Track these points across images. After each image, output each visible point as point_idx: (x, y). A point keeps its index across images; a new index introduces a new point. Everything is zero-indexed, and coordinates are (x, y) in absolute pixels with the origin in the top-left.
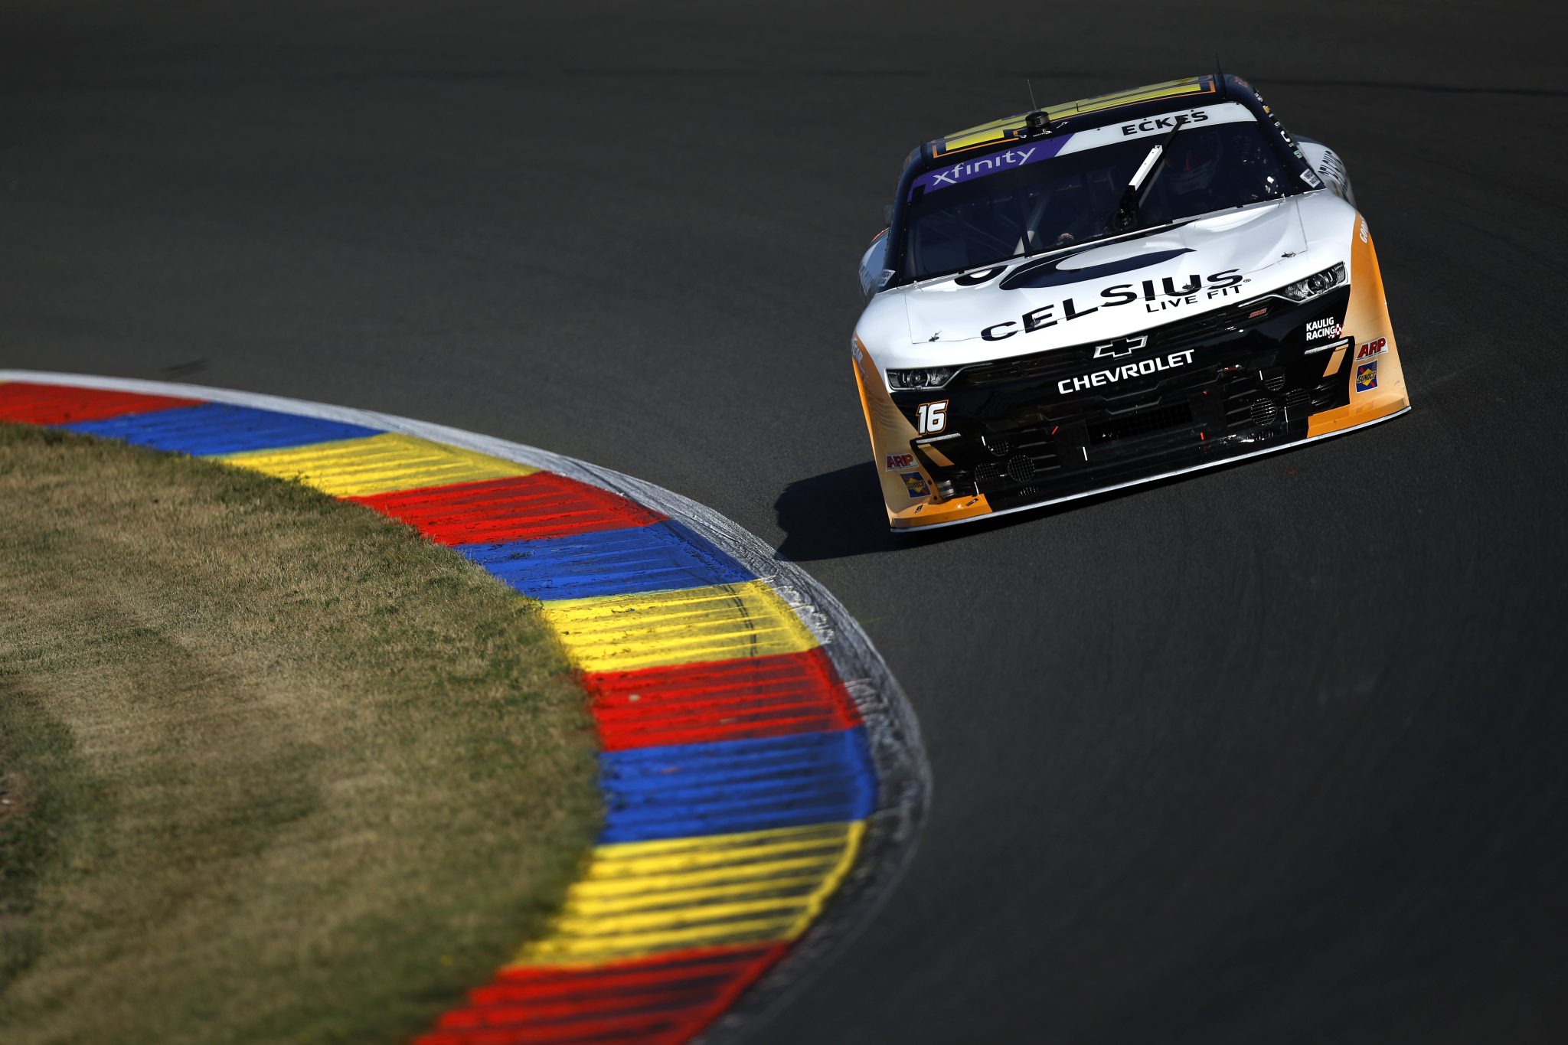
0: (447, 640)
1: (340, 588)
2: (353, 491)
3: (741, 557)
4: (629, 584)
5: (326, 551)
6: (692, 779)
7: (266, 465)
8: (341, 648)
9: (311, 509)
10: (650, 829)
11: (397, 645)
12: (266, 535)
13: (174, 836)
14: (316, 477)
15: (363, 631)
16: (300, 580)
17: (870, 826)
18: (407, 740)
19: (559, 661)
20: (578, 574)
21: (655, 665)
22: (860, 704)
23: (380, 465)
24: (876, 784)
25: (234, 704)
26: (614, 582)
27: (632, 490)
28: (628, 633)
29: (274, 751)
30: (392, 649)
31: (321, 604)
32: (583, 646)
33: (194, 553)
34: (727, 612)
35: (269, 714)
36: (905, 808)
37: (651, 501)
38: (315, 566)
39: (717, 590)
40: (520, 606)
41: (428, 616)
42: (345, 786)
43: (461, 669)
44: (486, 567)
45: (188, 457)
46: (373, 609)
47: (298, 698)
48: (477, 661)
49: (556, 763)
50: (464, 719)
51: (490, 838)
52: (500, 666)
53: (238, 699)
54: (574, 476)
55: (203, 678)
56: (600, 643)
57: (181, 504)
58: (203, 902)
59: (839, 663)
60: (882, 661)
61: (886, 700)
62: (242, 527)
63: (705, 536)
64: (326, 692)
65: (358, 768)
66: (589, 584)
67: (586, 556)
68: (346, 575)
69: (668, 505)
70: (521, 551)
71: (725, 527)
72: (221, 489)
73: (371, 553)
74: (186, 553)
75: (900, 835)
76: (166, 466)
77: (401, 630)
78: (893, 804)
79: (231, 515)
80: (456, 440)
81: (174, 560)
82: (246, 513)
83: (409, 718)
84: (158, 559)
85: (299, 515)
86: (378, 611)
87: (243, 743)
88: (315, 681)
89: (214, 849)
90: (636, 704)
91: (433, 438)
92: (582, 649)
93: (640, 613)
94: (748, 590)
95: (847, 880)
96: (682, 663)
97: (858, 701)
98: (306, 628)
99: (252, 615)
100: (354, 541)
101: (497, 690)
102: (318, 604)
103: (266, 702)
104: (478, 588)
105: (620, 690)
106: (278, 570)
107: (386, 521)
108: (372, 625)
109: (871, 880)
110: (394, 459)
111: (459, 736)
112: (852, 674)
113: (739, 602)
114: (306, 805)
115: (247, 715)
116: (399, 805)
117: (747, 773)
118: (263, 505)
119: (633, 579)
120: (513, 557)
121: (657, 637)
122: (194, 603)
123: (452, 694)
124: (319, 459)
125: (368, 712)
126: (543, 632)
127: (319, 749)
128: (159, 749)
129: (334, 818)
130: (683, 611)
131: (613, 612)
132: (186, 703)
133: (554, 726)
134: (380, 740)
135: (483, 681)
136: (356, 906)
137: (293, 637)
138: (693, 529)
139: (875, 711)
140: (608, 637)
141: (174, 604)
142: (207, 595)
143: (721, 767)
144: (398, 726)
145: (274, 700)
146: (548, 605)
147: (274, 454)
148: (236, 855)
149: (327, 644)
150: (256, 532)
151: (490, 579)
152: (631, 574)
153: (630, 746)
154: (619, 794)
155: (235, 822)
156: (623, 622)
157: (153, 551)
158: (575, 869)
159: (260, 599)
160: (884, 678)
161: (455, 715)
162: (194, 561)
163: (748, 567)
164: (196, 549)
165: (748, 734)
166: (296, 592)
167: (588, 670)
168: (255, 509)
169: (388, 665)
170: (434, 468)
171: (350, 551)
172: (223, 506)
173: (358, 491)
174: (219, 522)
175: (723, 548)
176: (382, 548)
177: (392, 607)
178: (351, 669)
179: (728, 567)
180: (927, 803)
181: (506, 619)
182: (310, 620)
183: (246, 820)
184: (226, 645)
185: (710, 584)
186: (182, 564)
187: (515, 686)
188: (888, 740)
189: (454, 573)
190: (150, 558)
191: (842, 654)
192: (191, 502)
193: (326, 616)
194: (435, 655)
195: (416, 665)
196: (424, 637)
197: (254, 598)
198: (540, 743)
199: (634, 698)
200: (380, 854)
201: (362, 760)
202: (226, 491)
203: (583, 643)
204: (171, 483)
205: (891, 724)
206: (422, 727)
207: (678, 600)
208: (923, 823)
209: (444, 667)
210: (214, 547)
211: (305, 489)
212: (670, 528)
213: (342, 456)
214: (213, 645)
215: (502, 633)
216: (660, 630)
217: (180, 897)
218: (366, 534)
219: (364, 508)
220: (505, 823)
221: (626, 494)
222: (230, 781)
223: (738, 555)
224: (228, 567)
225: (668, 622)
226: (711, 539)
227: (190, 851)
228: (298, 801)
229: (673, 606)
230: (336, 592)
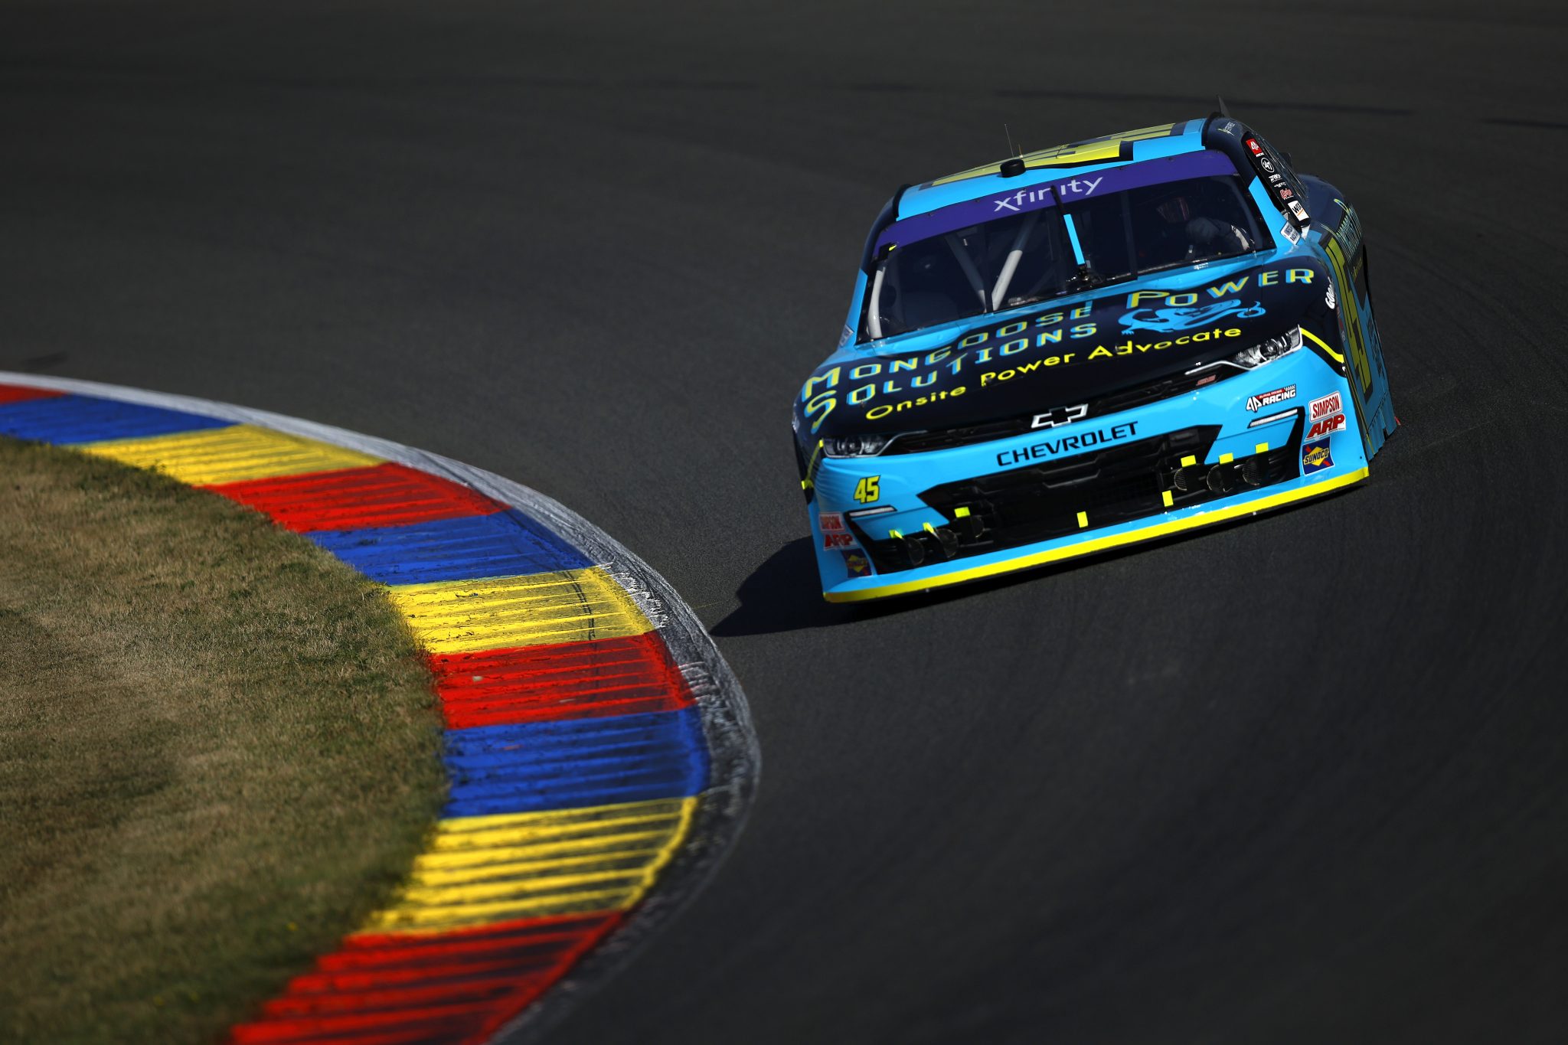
0: (298, 622)
1: (195, 572)
2: (208, 479)
3: (580, 544)
4: (473, 570)
5: (181, 536)
6: (532, 756)
7: (125, 454)
8: (196, 629)
9: (168, 496)
10: (492, 803)
11: (249, 626)
12: (123, 520)
13: (34, 808)
14: (171, 466)
15: (216, 613)
16: (157, 564)
17: (702, 802)
18: (259, 717)
19: (405, 643)
20: (424, 560)
21: (497, 647)
22: (692, 686)
23: (233, 455)
24: (708, 762)
25: (93, 682)
26: (458, 568)
27: (475, 480)
28: (472, 616)
29: (131, 727)
30: (245, 631)
31: (177, 587)
32: (429, 629)
33: (54, 537)
34: (566, 597)
35: (126, 692)
36: (735, 785)
37: (494, 492)
38: (171, 551)
39: (557, 576)
40: (368, 590)
41: (278, 599)
42: (198, 761)
43: (310, 650)
44: (336, 554)
45: (48, 446)
46: (227, 592)
47: (154, 676)
48: (327, 643)
49: (402, 741)
50: (314, 698)
51: (338, 811)
52: (349, 647)
53: (97, 677)
54: (421, 467)
55: (63, 657)
56: (445, 626)
57: (42, 490)
58: (62, 871)
59: (673, 646)
60: (714, 645)
61: (717, 682)
62: (100, 514)
63: (546, 524)
64: (181, 672)
65: (212, 744)
66: (435, 570)
67: (431, 543)
68: (201, 559)
69: (510, 495)
70: (369, 538)
71: (565, 516)
72: (81, 477)
73: (224, 539)
74: (46, 538)
75: (730, 811)
76: (27, 453)
77: (253, 613)
78: (724, 781)
79: (90, 502)
80: (307, 431)
81: (35, 544)
82: (105, 500)
83: (261, 696)
84: (19, 543)
85: (155, 502)
86: (232, 595)
87: (101, 719)
88: (171, 661)
89: (73, 820)
90: (478, 685)
91: (285, 430)
92: (427, 631)
93: (483, 597)
94: (586, 576)
95: (680, 853)
96: (523, 645)
97: (691, 683)
98: (162, 610)
99: (110, 597)
100: (209, 527)
101: (346, 670)
102: (174, 586)
103: (123, 681)
104: (328, 573)
105: (464, 671)
106: (135, 554)
107: (240, 508)
108: (225, 608)
109: (703, 852)
110: (246, 449)
111: (309, 713)
112: (685, 657)
113: (577, 587)
114: (162, 780)
115: (105, 692)
116: (252, 779)
117: (584, 750)
118: (121, 492)
119: (477, 565)
120: (363, 544)
121: (500, 621)
122: (54, 586)
123: (302, 674)
124: (175, 448)
125: (221, 690)
126: (390, 616)
127: (174, 725)
128: (20, 724)
129: (189, 792)
130: (524, 596)
131: (457, 596)
132: (46, 681)
133: (400, 705)
134: (233, 718)
135: (332, 662)
136: (209, 876)
137: (150, 617)
138: (534, 517)
139: (708, 692)
140: (452, 621)
141: (34, 586)
142: (67, 577)
143: (560, 744)
144: (250, 703)
145: (131, 678)
146: (394, 590)
147: (132, 444)
148: (94, 826)
149: (182, 626)
150: (114, 518)
151: (340, 565)
152: (474, 560)
153: (474, 725)
154: (461, 769)
155: (92, 795)
156: (467, 606)
157: (15, 536)
158: (420, 841)
159: (118, 582)
160: (715, 661)
161: (305, 693)
162: (54, 545)
163: (587, 554)
164: (56, 535)
165: (586, 714)
166: (152, 576)
167: (433, 651)
168: (113, 497)
169: (241, 645)
170: (285, 459)
171: (205, 537)
172: (82, 493)
173: (213, 480)
174: (78, 509)
175: (563, 536)
176: (236, 535)
177: (245, 591)
178: (205, 649)
179: (568, 554)
180: (756, 781)
181: (355, 602)
182: (165, 602)
183: (104, 792)
184: (84, 625)
185: (550, 570)
186: (42, 548)
187: (364, 665)
188: (720, 720)
189: (304, 558)
190: (12, 542)
191: (677, 639)
192: (51, 489)
193: (181, 598)
194: (289, 637)
195: (268, 646)
196: (275, 619)
197: (112, 581)
198: (386, 721)
199: (477, 678)
200: (233, 826)
201: (216, 737)
202: (86, 479)
203: (428, 626)
204: (32, 471)
205: (723, 705)
206: (274, 706)
207: (519, 586)
208: (753, 799)
209: (294, 648)
210: (73, 531)
211: (162, 477)
212: (512, 517)
213: (197, 446)
214: (72, 626)
215: (350, 616)
216: (502, 614)
217: (41, 865)
218: (220, 521)
219: (218, 496)
220: (354, 797)
221: (470, 484)
222: (88, 756)
223: (577, 543)
224: (87, 553)
225: (510, 607)
226: (551, 527)
227: (50, 822)
228: (153, 775)
229: (514, 591)
230: (191, 577)
